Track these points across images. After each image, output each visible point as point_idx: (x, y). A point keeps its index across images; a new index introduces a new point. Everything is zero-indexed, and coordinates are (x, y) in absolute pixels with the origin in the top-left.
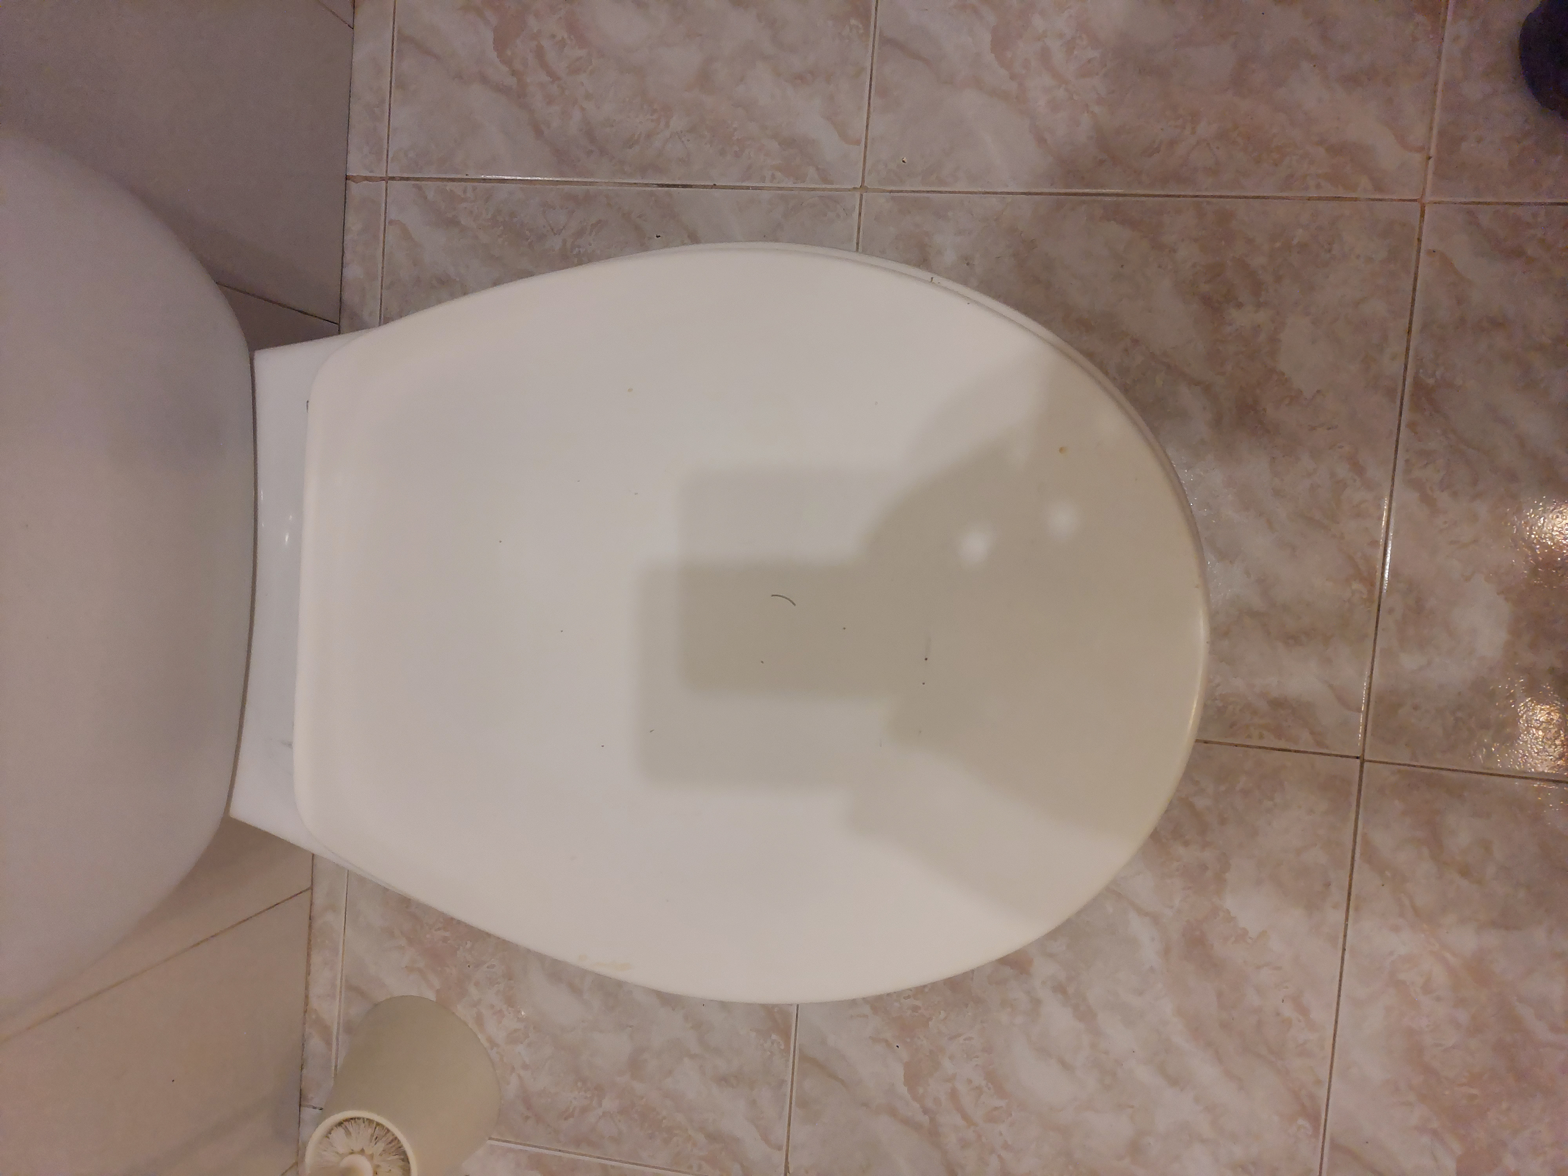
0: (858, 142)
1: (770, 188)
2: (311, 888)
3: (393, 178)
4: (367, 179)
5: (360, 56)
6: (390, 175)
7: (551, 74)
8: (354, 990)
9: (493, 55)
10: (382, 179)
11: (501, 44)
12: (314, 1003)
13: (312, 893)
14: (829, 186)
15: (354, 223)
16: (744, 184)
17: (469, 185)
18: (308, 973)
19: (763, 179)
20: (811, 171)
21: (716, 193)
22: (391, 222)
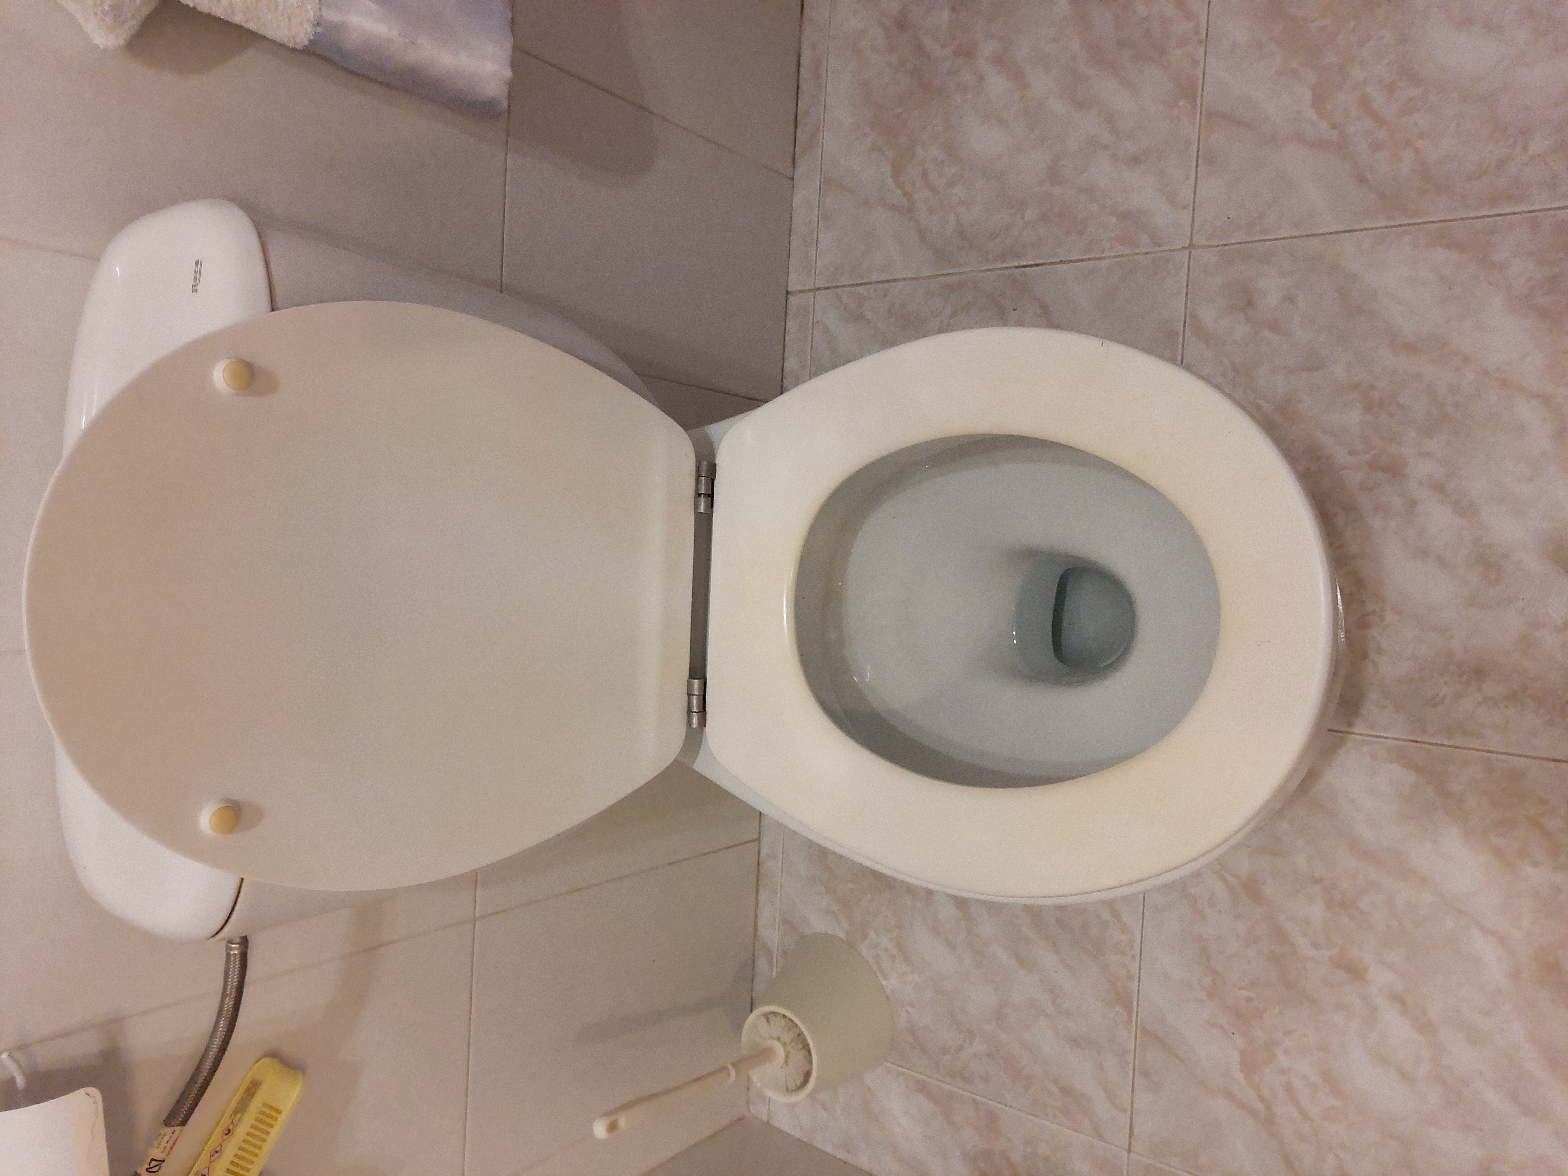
0: (1186, 207)
1: (1110, 257)
2: (759, 840)
3: (818, 289)
4: (801, 291)
5: (797, 200)
6: (817, 286)
7: (933, 190)
8: (787, 923)
9: (890, 182)
10: (811, 290)
11: (896, 172)
12: (761, 931)
13: (760, 844)
14: (1161, 249)
15: (792, 327)
16: (1087, 256)
17: (872, 286)
18: (757, 906)
19: (1103, 251)
20: (1145, 239)
21: (1064, 267)
22: (817, 322)
